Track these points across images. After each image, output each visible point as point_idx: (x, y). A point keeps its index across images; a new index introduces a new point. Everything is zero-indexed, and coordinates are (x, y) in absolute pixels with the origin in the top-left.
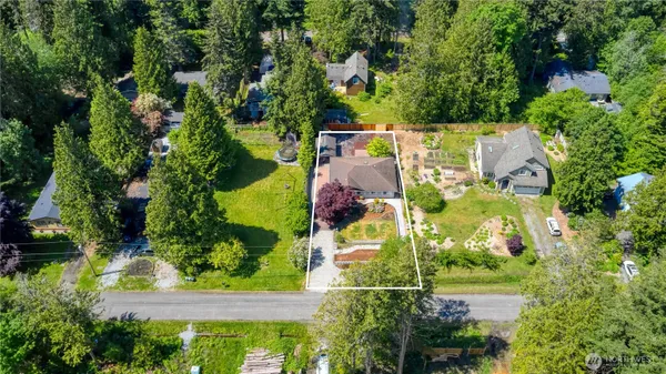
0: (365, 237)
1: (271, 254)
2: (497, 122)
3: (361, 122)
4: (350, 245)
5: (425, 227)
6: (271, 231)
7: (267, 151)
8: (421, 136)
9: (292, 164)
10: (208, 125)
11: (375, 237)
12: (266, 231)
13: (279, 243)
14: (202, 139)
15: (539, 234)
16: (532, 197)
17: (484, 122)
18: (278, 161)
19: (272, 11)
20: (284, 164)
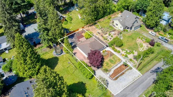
0: (112, 65)
1: (87, 91)
2: (110, 15)
3: (72, 31)
4: (110, 70)
5: (124, 51)
6: (79, 82)
7: (48, 55)
8: (94, 27)
9: (62, 54)
10: (32, 52)
11: (115, 63)
12: (77, 83)
13: (86, 85)
14: (31, 60)
15: (151, 37)
16: (138, 29)
17: (107, 16)
18: (56, 56)
19: (15, 4)
20: (59, 56)
